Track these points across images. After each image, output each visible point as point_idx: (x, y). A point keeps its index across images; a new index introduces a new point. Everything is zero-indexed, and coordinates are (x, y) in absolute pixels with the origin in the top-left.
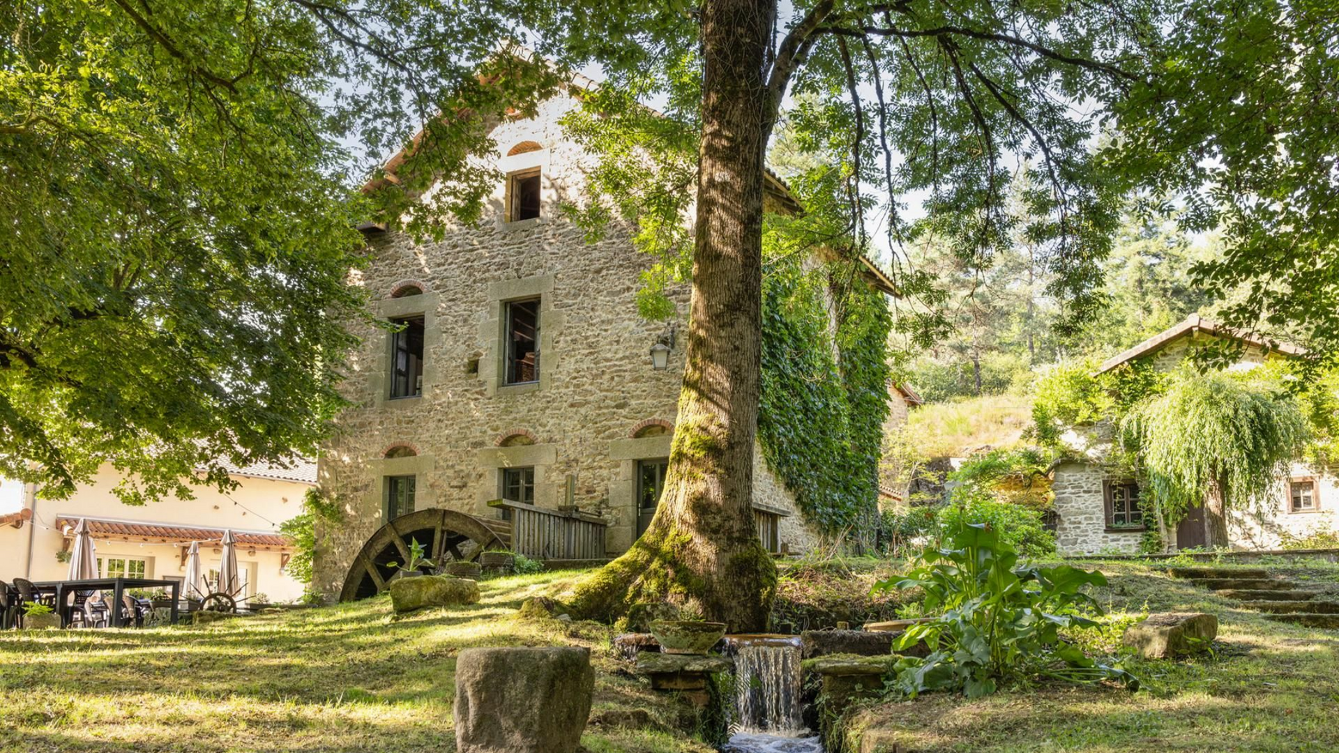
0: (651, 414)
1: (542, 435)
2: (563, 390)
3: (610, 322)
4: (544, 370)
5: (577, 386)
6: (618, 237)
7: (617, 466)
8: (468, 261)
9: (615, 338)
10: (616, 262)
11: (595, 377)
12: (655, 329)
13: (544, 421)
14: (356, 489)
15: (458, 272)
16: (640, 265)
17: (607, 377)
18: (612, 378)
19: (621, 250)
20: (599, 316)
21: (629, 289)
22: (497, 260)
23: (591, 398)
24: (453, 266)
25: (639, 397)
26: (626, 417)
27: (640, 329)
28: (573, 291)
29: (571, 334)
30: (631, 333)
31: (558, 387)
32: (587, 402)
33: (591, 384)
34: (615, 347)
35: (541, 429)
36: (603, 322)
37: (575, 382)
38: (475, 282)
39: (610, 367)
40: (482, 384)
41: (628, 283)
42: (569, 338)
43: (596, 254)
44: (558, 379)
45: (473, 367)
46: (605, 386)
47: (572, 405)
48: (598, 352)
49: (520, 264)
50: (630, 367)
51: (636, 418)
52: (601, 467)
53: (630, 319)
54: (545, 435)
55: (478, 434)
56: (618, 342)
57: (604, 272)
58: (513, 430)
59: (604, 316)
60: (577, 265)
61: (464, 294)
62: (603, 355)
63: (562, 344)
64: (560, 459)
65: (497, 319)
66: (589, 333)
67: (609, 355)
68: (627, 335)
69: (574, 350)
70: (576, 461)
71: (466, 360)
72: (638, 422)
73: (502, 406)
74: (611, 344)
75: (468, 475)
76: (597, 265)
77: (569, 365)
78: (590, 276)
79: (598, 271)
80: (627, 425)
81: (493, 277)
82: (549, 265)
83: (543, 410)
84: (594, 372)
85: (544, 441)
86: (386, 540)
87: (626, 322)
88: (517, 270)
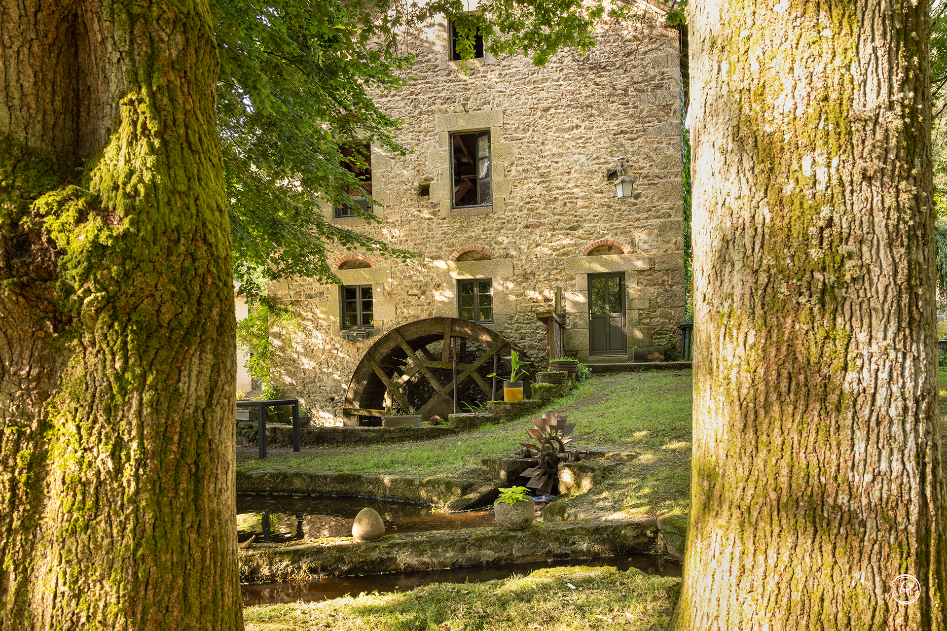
0: (604, 235)
1: (498, 251)
2: (517, 213)
3: (561, 155)
4: (497, 195)
5: (531, 210)
6: (564, 80)
7: (572, 279)
8: (412, 93)
9: (566, 169)
10: (563, 102)
11: (548, 202)
12: (604, 163)
13: (500, 239)
14: (310, 297)
15: (402, 104)
16: (588, 106)
17: (559, 203)
18: (565, 204)
19: (569, 91)
20: (550, 150)
21: (577, 127)
22: (442, 94)
23: (546, 221)
24: (397, 98)
25: (591, 221)
26: (579, 237)
27: (590, 163)
28: (522, 127)
29: (522, 164)
30: (582, 165)
31: (512, 211)
32: (541, 224)
33: (545, 209)
34: (566, 177)
35: (497, 247)
36: (554, 155)
37: (528, 206)
38: (420, 113)
39: (562, 194)
40: (434, 206)
41: (576, 122)
42: (520, 168)
43: (543, 94)
44: (512, 204)
45: (424, 191)
46: (558, 211)
47: (527, 227)
48: (550, 181)
49: (467, 99)
50: (582, 194)
51: (589, 239)
52: (557, 280)
53: (580, 154)
54: (501, 251)
55: (434, 249)
56: (569, 173)
57: (552, 111)
58: (467, 247)
59: (555, 150)
60: (525, 104)
61: (410, 124)
62: (554, 184)
63: (513, 173)
64: (517, 272)
65: (447, 148)
66: (540, 165)
67: (561, 184)
68: (577, 167)
69: (525, 178)
70: (533, 274)
71: (416, 184)
72: (592, 242)
73: (457, 225)
74: (562, 174)
75: (426, 285)
76: (545, 104)
77: (522, 191)
78: (539, 113)
79: (546, 110)
80: (581, 244)
81: (440, 110)
82: (496, 101)
83: (499, 230)
84: (547, 198)
85: (500, 256)
86: (392, 344)
87: (576, 156)
88: (464, 105)
